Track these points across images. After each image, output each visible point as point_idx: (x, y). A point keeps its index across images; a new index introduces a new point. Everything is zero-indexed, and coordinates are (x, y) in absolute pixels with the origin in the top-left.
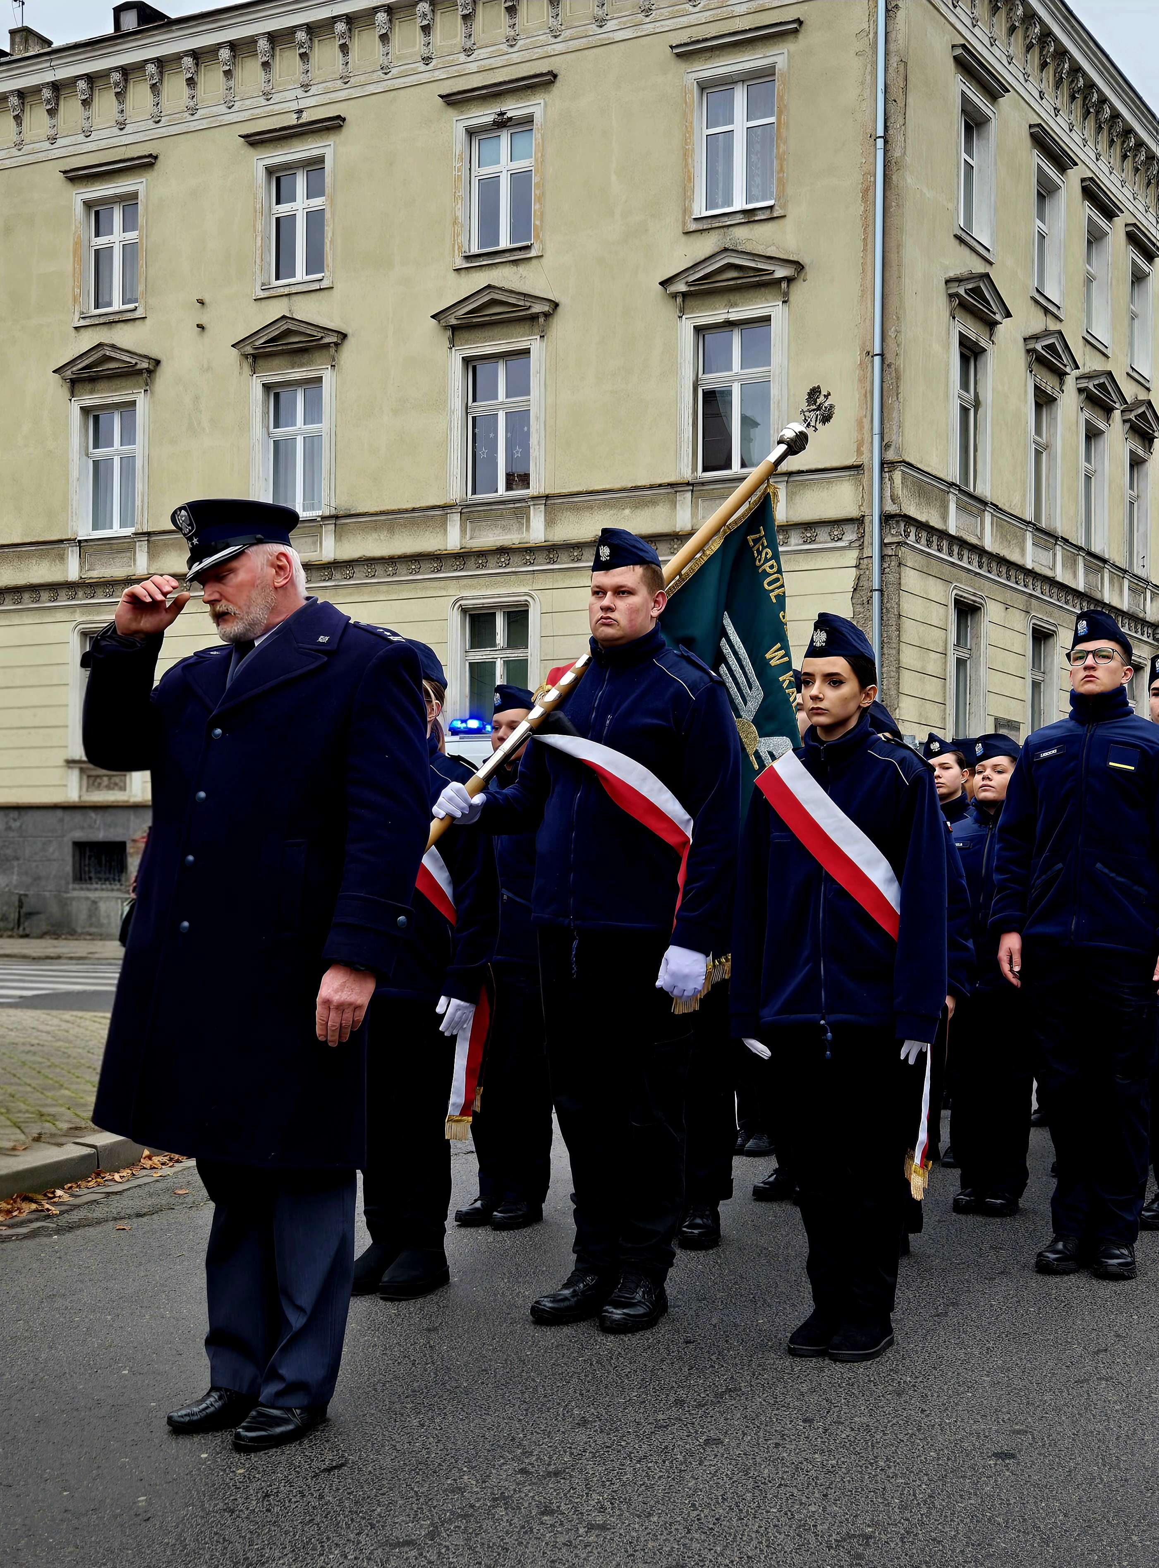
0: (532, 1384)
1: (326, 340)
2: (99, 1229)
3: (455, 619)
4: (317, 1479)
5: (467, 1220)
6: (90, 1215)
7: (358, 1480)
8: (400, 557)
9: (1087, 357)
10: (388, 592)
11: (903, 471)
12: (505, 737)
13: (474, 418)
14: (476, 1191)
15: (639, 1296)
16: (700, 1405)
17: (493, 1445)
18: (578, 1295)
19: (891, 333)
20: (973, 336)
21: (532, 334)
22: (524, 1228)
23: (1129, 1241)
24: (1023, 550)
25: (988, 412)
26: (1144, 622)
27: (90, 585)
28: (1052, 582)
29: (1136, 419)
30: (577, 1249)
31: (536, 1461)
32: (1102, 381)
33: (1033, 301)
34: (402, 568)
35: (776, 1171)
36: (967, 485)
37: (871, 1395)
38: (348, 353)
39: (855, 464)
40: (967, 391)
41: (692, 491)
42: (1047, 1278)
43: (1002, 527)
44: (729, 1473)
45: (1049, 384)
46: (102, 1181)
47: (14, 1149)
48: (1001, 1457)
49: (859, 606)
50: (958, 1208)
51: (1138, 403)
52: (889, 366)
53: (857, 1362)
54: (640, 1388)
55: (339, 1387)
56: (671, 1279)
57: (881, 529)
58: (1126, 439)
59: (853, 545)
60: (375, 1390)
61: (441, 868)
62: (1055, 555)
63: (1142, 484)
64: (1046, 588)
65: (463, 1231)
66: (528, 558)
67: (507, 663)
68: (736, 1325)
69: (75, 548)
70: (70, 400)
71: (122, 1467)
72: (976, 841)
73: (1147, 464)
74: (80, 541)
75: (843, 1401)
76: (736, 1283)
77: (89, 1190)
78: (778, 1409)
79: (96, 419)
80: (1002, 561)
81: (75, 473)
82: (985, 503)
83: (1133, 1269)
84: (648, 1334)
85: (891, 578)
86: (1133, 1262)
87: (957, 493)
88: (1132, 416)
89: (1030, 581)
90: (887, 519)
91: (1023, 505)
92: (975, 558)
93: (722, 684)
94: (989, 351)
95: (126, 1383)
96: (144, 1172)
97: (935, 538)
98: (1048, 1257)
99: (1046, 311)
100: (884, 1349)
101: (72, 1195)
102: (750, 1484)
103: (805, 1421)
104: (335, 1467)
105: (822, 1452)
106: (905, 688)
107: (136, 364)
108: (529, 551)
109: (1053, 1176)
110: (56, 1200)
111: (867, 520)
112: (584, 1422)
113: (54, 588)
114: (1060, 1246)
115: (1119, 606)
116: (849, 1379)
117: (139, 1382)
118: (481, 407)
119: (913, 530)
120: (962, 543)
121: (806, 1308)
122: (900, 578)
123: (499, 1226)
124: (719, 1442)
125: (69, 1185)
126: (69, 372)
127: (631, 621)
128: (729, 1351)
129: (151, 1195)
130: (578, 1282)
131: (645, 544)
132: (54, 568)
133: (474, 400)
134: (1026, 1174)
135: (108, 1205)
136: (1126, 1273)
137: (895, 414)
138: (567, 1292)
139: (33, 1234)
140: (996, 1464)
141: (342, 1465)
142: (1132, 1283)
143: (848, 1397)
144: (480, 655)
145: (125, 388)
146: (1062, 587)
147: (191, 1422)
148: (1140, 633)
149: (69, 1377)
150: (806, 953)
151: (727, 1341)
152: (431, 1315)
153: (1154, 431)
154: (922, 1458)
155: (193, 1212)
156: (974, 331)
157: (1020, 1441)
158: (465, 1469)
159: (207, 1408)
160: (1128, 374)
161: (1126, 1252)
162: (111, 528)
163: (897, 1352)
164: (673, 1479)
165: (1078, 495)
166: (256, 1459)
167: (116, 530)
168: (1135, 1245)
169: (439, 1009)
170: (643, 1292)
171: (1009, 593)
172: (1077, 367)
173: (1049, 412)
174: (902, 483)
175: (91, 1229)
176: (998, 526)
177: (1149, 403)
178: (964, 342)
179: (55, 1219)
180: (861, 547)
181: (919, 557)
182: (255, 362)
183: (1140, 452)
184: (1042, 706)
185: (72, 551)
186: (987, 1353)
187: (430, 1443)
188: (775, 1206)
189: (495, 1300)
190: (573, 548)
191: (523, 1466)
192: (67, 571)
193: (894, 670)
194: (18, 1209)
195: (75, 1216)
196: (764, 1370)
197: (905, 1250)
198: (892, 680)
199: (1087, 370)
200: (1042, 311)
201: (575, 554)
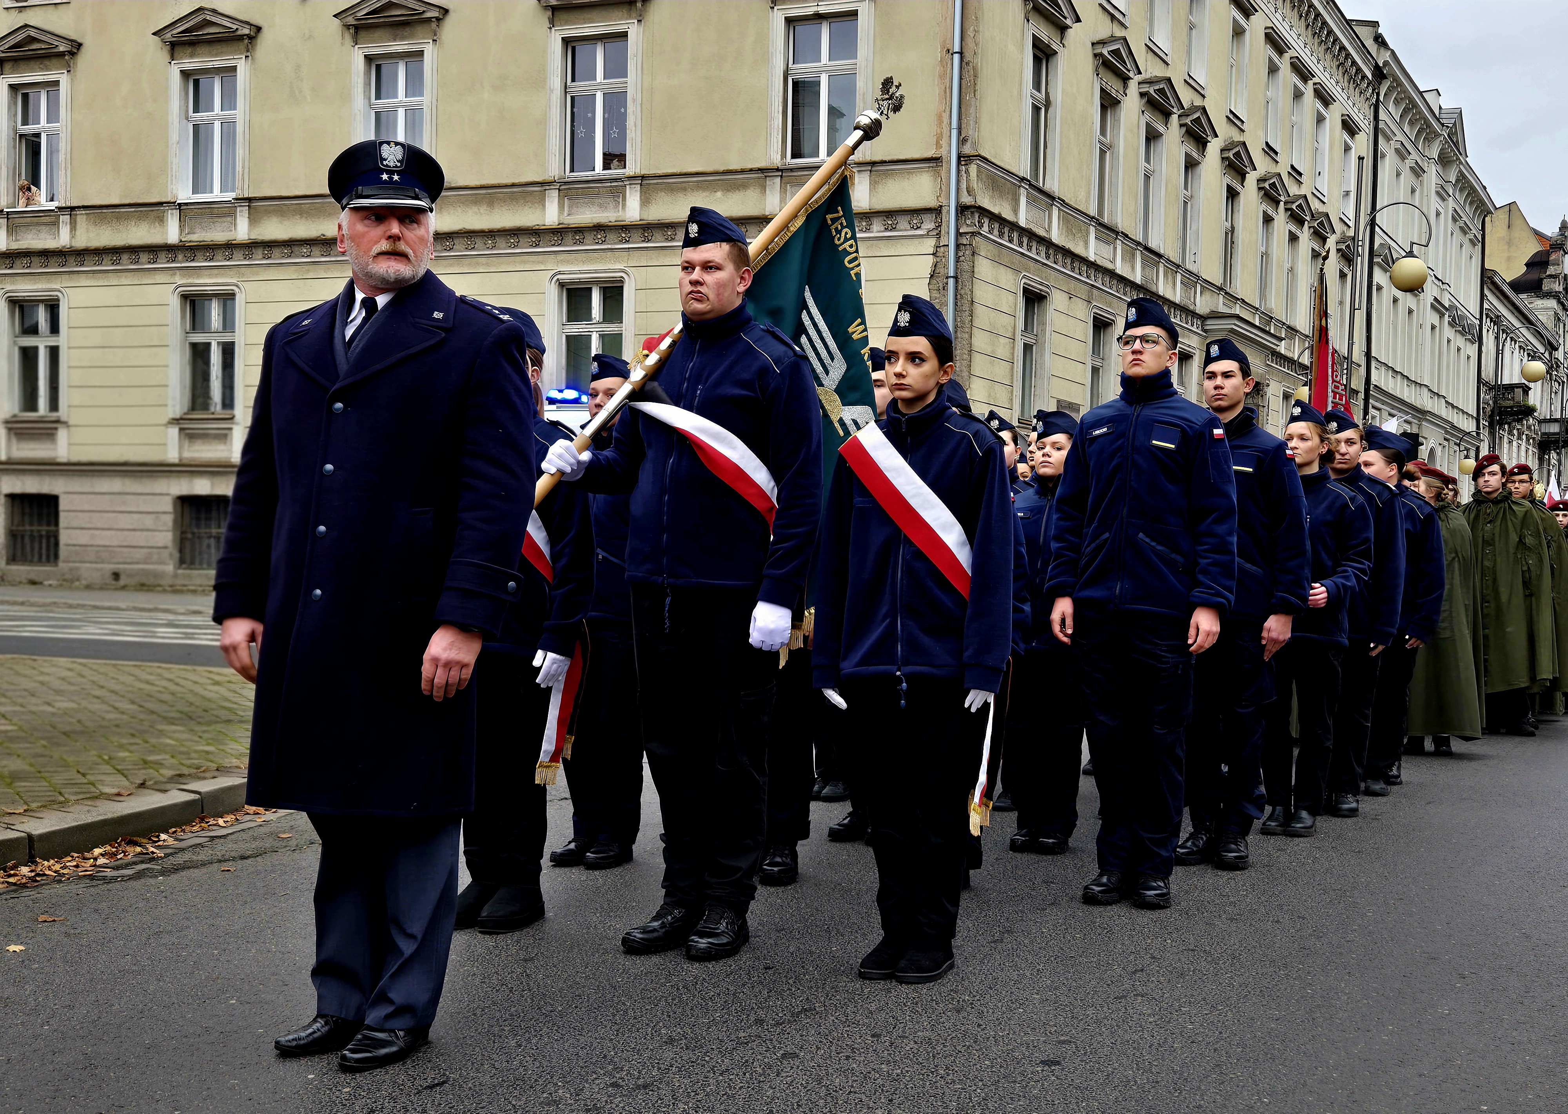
0: (623, 1007)
1: (428, 15)
2: (204, 870)
3: (553, 291)
4: (420, 1095)
5: (561, 860)
6: (195, 858)
7: (459, 1096)
8: (499, 231)
9: (1149, 63)
10: (487, 265)
11: (978, 165)
12: (602, 404)
13: (573, 98)
14: (570, 833)
15: (723, 926)
16: (778, 1024)
17: (585, 1062)
18: (665, 926)
19: (970, 32)
20: (1046, 40)
21: (630, 18)
22: (615, 867)
23: (1165, 875)
24: (1086, 244)
25: (1058, 111)
26: (1193, 314)
27: (191, 248)
28: (1112, 274)
29: (1192, 123)
30: (665, 884)
31: (627, 1075)
32: (1161, 86)
33: (1101, 9)
34: (501, 242)
35: (850, 814)
36: (1037, 180)
37: (933, 1012)
38: (449, 27)
39: (934, 156)
40: (1039, 90)
41: (781, 176)
42: (1091, 908)
43: (1068, 221)
44: (804, 1082)
45: (1114, 86)
46: (206, 825)
47: (119, 795)
48: (1047, 1064)
49: (936, 291)
50: (1014, 847)
51: (1194, 109)
52: (967, 64)
53: (921, 983)
54: (723, 1009)
55: (440, 1012)
56: (752, 913)
57: (957, 220)
58: (1182, 142)
59: (930, 233)
60: (475, 1014)
61: (539, 528)
62: (1115, 248)
63: (1195, 185)
64: (1107, 279)
65: (558, 870)
66: (623, 235)
67: (603, 337)
68: (811, 953)
69: (175, 211)
70: (170, 63)
71: (232, 1089)
72: (1035, 511)
73: (1201, 166)
74: (180, 204)
75: (908, 1018)
76: (812, 915)
77: (193, 835)
78: (849, 1026)
79: (196, 83)
80: (1067, 253)
81: (174, 136)
82: (1052, 198)
83: (1168, 899)
84: (730, 961)
85: (966, 266)
86: (1168, 893)
87: (1027, 187)
88: (1188, 121)
89: (1092, 272)
90: (963, 210)
91: (1087, 201)
92: (1043, 249)
93: (806, 358)
94: (1059, 54)
95: (234, 1012)
96: (248, 818)
97: (1006, 230)
98: (1093, 890)
99: (1113, 17)
100: (946, 972)
101: (176, 839)
102: (823, 1093)
103: (873, 1036)
104: (437, 1085)
105: (888, 1063)
106: (977, 369)
107: (237, 29)
108: (624, 229)
109: (1100, 819)
110: (160, 843)
111: (944, 210)
112: (671, 1041)
113: (154, 250)
114: (1104, 879)
115: (1172, 299)
116: (914, 998)
117: (247, 1011)
118: (579, 87)
119: (986, 221)
120: (1031, 235)
121: (876, 936)
122: (973, 266)
123: (592, 866)
124: (795, 1055)
125: (174, 829)
126: (169, 35)
127: (718, 295)
128: (805, 976)
129: (255, 839)
130: (666, 914)
131: (735, 227)
132: (152, 231)
133: (573, 80)
134: (1075, 816)
135: (213, 849)
136: (1162, 903)
137: (972, 110)
138: (656, 924)
139: (139, 875)
140: (1043, 1070)
141: (444, 1082)
142: (1168, 911)
143: (912, 1015)
144: (576, 329)
145: (227, 54)
146: (1122, 279)
147: (297, 1047)
148: (1190, 324)
149: (177, 1007)
150: (884, 610)
151: (803, 967)
152: (528, 947)
153: (1207, 136)
154: (978, 1066)
155: (296, 855)
156: (1046, 33)
157: (1064, 1049)
158: (560, 1084)
159: (314, 1032)
160: (1185, 80)
161: (1162, 884)
162: (212, 192)
163: (957, 974)
164: (753, 1089)
165: (1137, 195)
166: (361, 1079)
167: (216, 194)
168: (1172, 878)
169: (536, 663)
170: (727, 923)
171: (1073, 283)
172: (1140, 73)
173: (1113, 113)
174: (978, 176)
175: (196, 871)
176: (1065, 220)
177: (1204, 109)
178: (1037, 44)
179: (160, 862)
180: (939, 235)
181: (991, 247)
182: (357, 32)
183: (1195, 155)
184: (1100, 389)
185: (172, 214)
186: (1038, 974)
187: (527, 1062)
188: (848, 846)
189: (587, 933)
190: (667, 227)
191: (615, 1080)
192: (167, 233)
193: (966, 353)
194: (123, 852)
195: (180, 859)
196: (837, 991)
197: (966, 884)
198: (965, 363)
199: (1148, 76)
200: (1109, 17)
201: (669, 233)
